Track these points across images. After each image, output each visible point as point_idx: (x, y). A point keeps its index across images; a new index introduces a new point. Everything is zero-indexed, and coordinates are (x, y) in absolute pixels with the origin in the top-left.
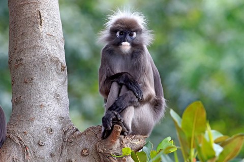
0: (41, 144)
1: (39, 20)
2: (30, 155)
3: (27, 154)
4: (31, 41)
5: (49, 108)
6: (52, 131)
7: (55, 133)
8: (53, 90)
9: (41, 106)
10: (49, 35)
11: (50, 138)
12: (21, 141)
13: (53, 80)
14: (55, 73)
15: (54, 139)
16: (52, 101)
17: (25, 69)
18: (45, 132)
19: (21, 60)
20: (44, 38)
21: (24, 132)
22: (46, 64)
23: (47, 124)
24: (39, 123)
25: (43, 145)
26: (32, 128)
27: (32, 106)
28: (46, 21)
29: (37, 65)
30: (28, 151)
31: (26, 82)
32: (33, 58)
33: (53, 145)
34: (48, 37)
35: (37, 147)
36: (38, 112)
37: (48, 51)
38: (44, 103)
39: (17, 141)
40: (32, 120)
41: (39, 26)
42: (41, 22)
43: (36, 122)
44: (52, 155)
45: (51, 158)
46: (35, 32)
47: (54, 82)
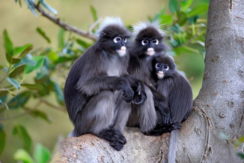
0: (222, 116)
1: (229, 5)
2: (211, 126)
3: (209, 125)
4: (220, 23)
5: (232, 83)
6: (232, 104)
7: (236, 106)
8: (237, 67)
9: (224, 82)
10: (238, 17)
11: (231, 110)
12: (204, 113)
13: (237, 58)
14: (239, 52)
15: (235, 111)
16: (235, 77)
17: (213, 48)
18: (226, 105)
19: (211, 40)
20: (232, 20)
21: (207, 105)
22: (231, 44)
23: (228, 98)
24: (221, 97)
25: (223, 116)
26: (214, 102)
27: (216, 82)
28: (236, 5)
29: (223, 45)
30: (210, 122)
31: (213, 61)
32: (220, 38)
33: (233, 116)
34: (236, 19)
35: (218, 119)
36: (221, 87)
37: (235, 32)
38: (227, 79)
39: (201, 113)
40: (215, 95)
41: (229, 10)
42: (231, 6)
43: (219, 96)
44: (231, 126)
45: (230, 129)
46: (225, 15)
47: (238, 60)
